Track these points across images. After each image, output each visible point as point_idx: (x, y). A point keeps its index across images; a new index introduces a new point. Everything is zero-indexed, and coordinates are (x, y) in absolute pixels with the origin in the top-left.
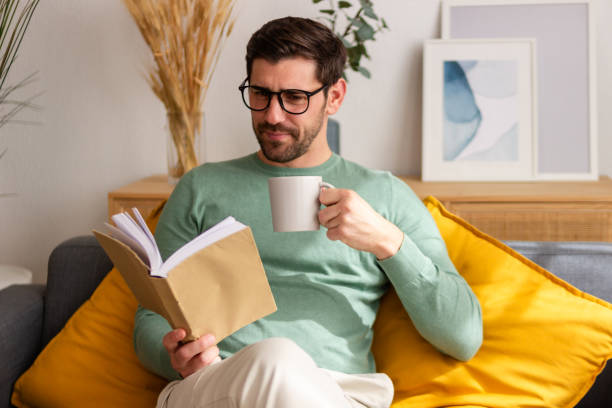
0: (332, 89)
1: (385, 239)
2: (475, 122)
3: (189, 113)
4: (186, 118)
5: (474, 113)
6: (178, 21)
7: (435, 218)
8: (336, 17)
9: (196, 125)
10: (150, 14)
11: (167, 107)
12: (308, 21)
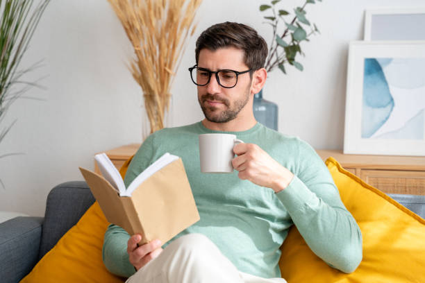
0: (255, 74)
1: (279, 177)
2: (389, 107)
3: (160, 95)
4: (157, 98)
5: (389, 100)
6: (154, 23)
7: (333, 174)
8: (277, 22)
9: (166, 104)
10: (132, 18)
11: (143, 90)
12: (242, 25)
